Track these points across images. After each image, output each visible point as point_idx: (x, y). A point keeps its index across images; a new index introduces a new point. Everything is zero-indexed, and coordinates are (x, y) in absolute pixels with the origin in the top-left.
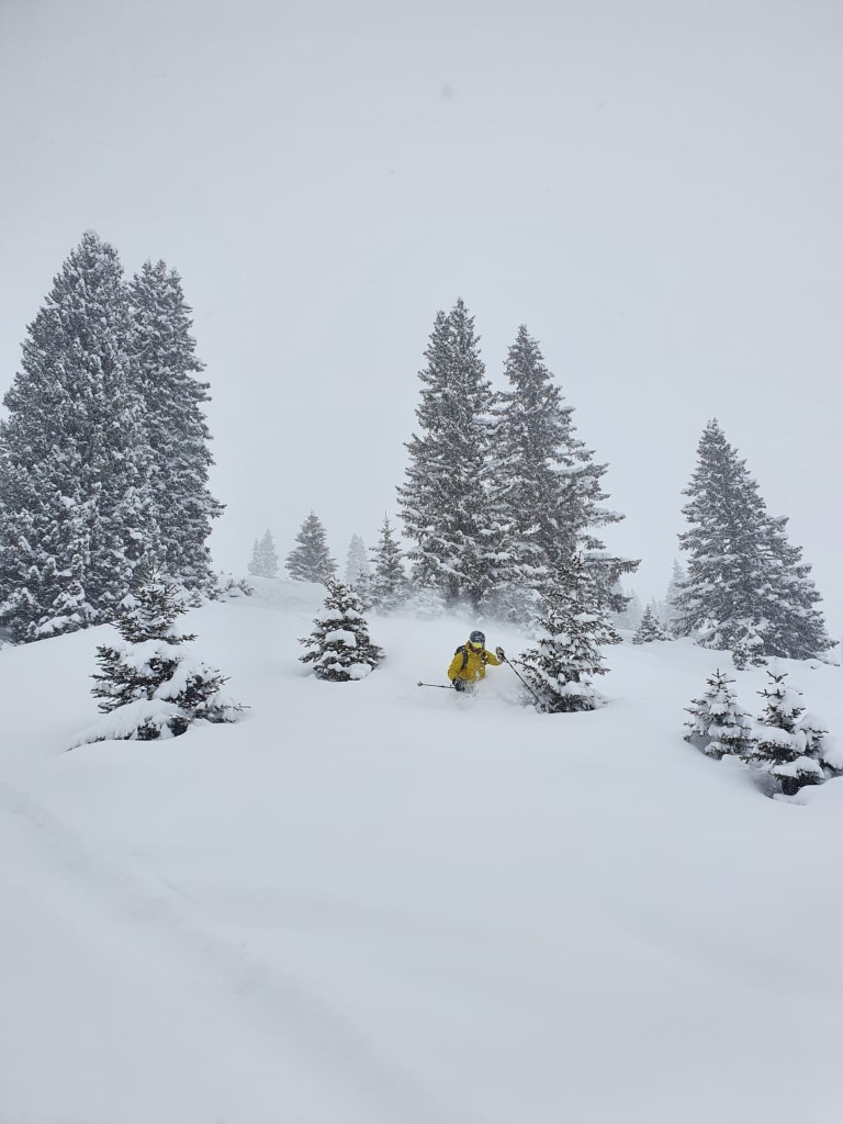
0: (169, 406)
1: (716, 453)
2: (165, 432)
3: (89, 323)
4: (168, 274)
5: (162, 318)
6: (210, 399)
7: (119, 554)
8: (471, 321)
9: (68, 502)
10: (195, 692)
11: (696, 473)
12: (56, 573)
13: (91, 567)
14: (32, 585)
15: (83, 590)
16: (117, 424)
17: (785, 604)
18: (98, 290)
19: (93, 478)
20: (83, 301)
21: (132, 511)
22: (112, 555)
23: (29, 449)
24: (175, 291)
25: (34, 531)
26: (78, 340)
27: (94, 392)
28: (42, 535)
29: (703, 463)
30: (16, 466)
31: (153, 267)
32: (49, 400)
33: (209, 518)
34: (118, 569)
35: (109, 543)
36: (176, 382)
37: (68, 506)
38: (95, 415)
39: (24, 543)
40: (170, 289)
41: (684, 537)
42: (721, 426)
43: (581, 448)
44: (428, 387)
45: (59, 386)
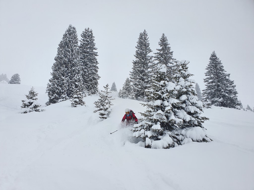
0: (89, 57)
2: (88, 63)
3: (69, 43)
4: (90, 30)
5: (88, 40)
6: (98, 55)
7: (73, 87)
8: (147, 34)
9: (63, 78)
11: (209, 64)
12: (61, 91)
13: (69, 90)
14: (57, 94)
15: (66, 94)
16: (73, 62)
17: (227, 95)
18: (71, 36)
19: (69, 73)
20: (67, 39)
21: (76, 79)
22: (72, 87)
23: (57, 68)
24: (91, 34)
26: (66, 46)
27: (69, 56)
28: (59, 84)
30: (55, 71)
31: (87, 29)
32: (61, 58)
33: (97, 80)
34: (73, 90)
35: (72, 85)
36: (90, 52)
37: (63, 79)
38: (70, 61)
39: (56, 86)
41: (205, 80)
42: (216, 53)
43: (175, 60)
44: (137, 49)
45: (63, 56)
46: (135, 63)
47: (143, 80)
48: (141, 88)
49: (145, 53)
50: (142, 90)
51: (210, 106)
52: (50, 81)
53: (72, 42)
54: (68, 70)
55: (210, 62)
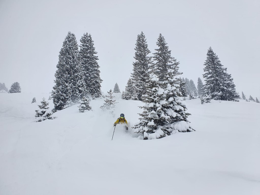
0: (90, 62)
1: (211, 55)
2: (89, 67)
3: (69, 50)
4: (88, 35)
5: (87, 45)
6: (99, 59)
7: (77, 93)
9: (67, 84)
11: (206, 60)
12: (66, 97)
13: (73, 95)
14: (62, 100)
15: (71, 100)
16: (75, 68)
17: (225, 88)
18: (71, 43)
19: (72, 79)
20: (68, 46)
21: (79, 84)
22: (76, 93)
23: (60, 75)
24: (90, 38)
25: (62, 90)
26: (67, 53)
27: (71, 63)
28: (63, 91)
30: (58, 79)
31: (85, 34)
32: (63, 65)
33: (100, 83)
34: (77, 95)
35: (76, 91)
36: (91, 57)
38: (71, 67)
39: (60, 92)
40: (89, 38)
41: (204, 75)
42: (212, 48)
43: (174, 59)
44: (136, 51)
45: (64, 63)
46: (135, 65)
47: (144, 80)
48: (142, 89)
49: (144, 54)
50: (144, 90)
51: (209, 101)
52: (54, 88)
53: (73, 48)
54: (70, 76)
55: (207, 57)
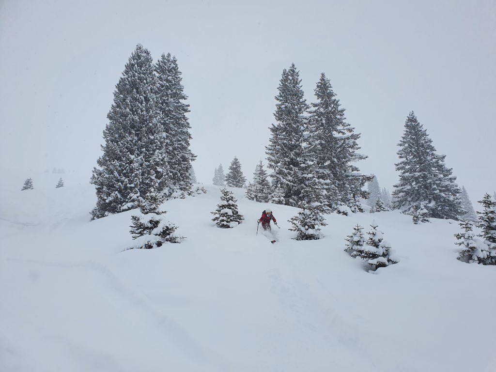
0: (173, 115)
1: (413, 127)
2: (172, 126)
3: (139, 83)
4: (172, 58)
5: (170, 78)
6: (190, 111)
7: (153, 177)
8: (297, 73)
9: (132, 157)
10: (166, 232)
11: (404, 136)
12: (128, 185)
13: (142, 183)
14: (119, 190)
15: (139, 192)
16: (151, 124)
18: (143, 69)
19: (142, 147)
20: (136, 74)
21: (158, 160)
22: (150, 177)
23: (117, 135)
24: (174, 66)
25: (119, 169)
26: (135, 90)
27: (142, 111)
28: (123, 170)
29: (407, 131)
30: (112, 143)
31: (166, 56)
32: (125, 116)
33: (190, 161)
34: (152, 183)
35: (149, 173)
36: (176, 104)
37: (132, 159)
38: (143, 121)
39: (116, 174)
40: (173, 65)
41: (397, 165)
42: (415, 114)
43: (348, 127)
44: (279, 103)
45: (128, 110)
46: (275, 130)
47: (296, 164)
48: (292, 182)
50: (295, 185)
51: (426, 218)
52: (99, 162)
53: (146, 80)
54: (140, 139)
